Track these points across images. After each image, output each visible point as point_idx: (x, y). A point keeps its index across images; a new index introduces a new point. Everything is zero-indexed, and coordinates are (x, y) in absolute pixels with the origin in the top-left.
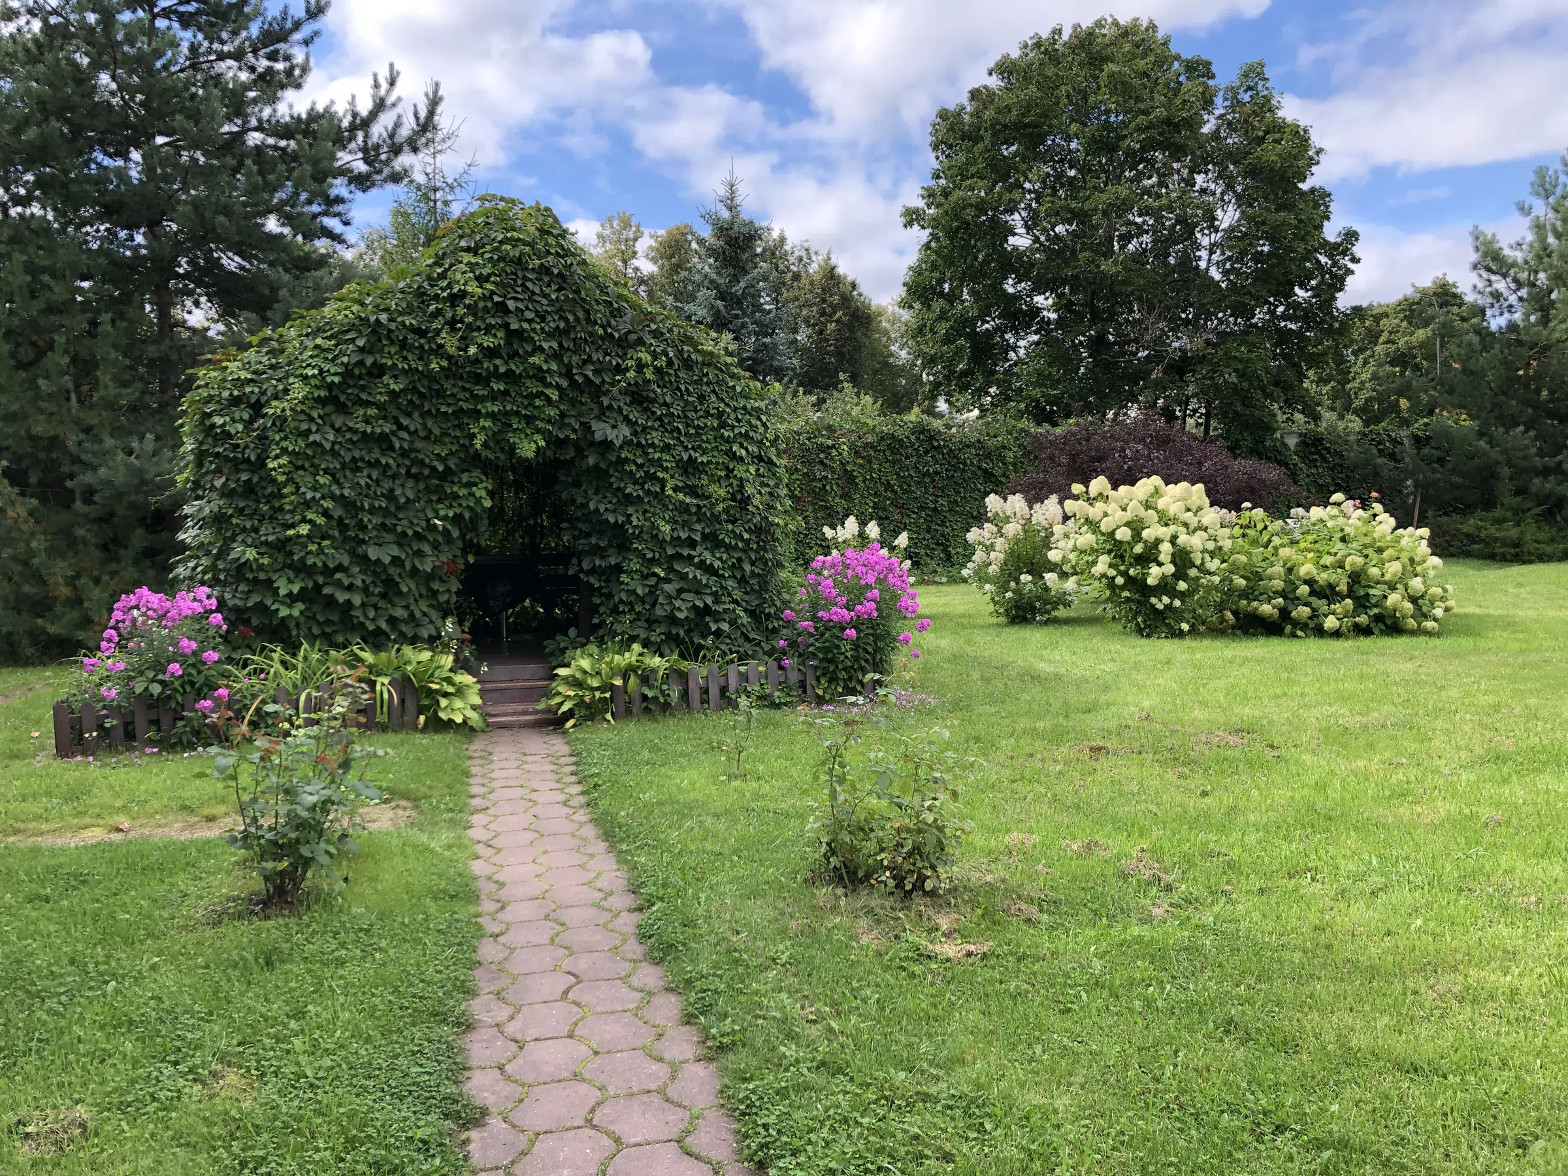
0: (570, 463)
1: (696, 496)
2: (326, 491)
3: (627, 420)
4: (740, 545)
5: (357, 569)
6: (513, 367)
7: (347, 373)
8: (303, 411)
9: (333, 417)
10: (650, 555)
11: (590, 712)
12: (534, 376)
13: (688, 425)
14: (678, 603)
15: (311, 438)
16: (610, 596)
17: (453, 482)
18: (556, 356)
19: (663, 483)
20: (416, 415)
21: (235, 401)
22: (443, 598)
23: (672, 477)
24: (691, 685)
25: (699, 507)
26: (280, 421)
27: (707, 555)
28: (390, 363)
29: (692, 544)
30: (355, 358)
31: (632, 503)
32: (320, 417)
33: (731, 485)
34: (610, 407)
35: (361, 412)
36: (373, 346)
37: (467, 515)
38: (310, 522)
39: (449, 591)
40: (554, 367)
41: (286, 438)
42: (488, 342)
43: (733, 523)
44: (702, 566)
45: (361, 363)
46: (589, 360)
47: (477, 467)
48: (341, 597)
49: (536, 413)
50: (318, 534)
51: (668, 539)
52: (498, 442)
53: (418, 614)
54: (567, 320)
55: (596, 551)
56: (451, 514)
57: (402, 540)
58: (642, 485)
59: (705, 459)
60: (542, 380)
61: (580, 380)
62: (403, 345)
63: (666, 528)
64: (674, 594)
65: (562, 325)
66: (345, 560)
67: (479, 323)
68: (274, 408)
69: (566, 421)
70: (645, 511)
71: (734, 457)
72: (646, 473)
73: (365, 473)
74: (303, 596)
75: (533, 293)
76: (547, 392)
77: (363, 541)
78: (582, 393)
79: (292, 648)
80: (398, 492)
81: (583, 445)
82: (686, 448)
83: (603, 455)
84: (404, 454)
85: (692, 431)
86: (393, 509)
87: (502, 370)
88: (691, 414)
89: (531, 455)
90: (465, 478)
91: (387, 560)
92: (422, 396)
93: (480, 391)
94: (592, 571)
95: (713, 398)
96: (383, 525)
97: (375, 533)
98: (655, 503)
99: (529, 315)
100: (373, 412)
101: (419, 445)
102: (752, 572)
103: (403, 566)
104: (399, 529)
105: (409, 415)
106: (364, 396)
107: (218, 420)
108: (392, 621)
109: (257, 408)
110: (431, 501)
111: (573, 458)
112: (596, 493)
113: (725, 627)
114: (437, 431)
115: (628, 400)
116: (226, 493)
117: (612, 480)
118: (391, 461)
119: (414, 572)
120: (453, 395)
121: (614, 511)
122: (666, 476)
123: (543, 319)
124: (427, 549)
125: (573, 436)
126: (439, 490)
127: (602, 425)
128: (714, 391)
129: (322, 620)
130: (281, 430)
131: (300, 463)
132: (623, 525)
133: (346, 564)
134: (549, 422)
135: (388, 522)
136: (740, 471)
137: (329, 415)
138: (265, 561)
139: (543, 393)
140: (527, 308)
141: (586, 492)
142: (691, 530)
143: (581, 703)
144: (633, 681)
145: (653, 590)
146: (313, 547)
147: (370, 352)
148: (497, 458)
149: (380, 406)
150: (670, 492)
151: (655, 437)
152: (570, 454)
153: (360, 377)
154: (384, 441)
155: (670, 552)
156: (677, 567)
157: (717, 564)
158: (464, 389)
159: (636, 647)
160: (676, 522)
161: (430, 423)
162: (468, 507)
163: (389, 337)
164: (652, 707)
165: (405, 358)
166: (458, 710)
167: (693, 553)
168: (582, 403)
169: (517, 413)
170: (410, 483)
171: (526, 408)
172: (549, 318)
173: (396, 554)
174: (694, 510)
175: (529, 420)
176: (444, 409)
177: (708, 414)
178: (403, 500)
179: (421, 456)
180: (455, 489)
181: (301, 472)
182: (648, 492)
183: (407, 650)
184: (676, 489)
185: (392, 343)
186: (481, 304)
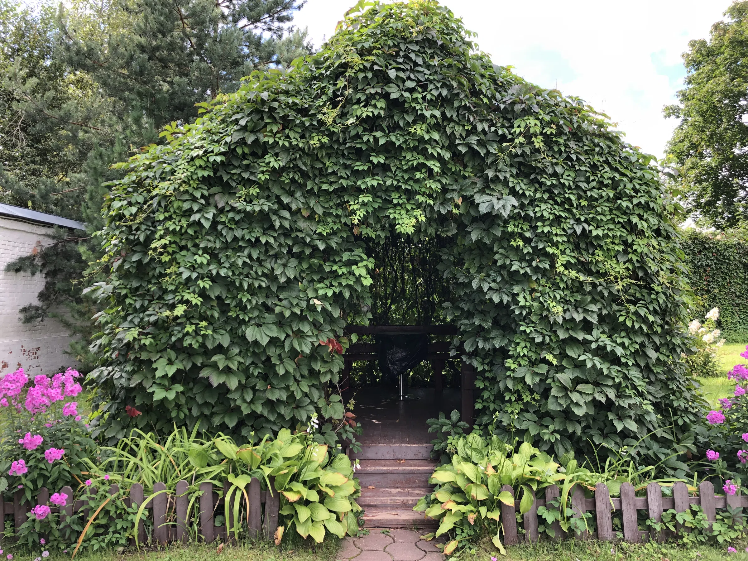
0: (452, 241)
1: (589, 273)
2: (204, 271)
3: (513, 192)
4: (645, 328)
5: (236, 350)
6: (393, 139)
7: (230, 153)
8: (187, 192)
9: (217, 197)
10: (539, 339)
12: (415, 149)
13: (579, 197)
14: (575, 397)
15: (192, 218)
16: (494, 381)
17: (335, 262)
18: (437, 127)
19: (552, 259)
20: (298, 194)
22: (325, 379)
23: (563, 252)
24: (600, 506)
25: (594, 285)
26: (165, 202)
27: (605, 340)
28: (271, 141)
29: (587, 326)
30: (237, 137)
31: (518, 282)
32: (203, 196)
33: (630, 261)
34: (496, 179)
35: (243, 192)
36: (256, 125)
37: (347, 295)
38: (187, 302)
39: (331, 371)
40: (436, 136)
41: (170, 218)
42: (368, 113)
43: (634, 303)
44: (601, 352)
45: (242, 142)
46: (473, 131)
47: (359, 246)
48: (216, 380)
49: (417, 187)
50: (196, 315)
51: (560, 321)
52: (378, 220)
53: (298, 396)
54: (450, 88)
55: (480, 331)
56: (330, 293)
57: (281, 323)
58: (530, 262)
59: (600, 232)
60: (424, 152)
61: (463, 149)
62: (286, 122)
63: (557, 309)
64: (569, 385)
65: (445, 92)
66: (225, 341)
67: (359, 95)
69: (449, 196)
70: (533, 291)
71: (633, 229)
72: (535, 248)
73: (246, 252)
74: (179, 378)
75: (416, 64)
76: (430, 163)
77: (243, 322)
78: (465, 167)
80: (278, 272)
81: (466, 221)
82: (578, 221)
83: (487, 230)
84: (286, 233)
85: (584, 203)
86: (274, 289)
87: (382, 142)
88: (583, 185)
89: (410, 230)
90: (346, 256)
91: (264, 341)
92: (305, 175)
93: (361, 167)
94: (474, 354)
95: (607, 169)
96: (264, 304)
97: (256, 313)
98: (543, 281)
99: (410, 84)
100: (254, 191)
101: (302, 224)
102: (658, 359)
103: (283, 347)
104: (277, 310)
105: (291, 194)
106: (246, 175)
108: (271, 404)
110: (312, 281)
111: (455, 236)
112: (479, 272)
113: (633, 426)
114: (319, 211)
115: (514, 171)
116: (123, 274)
117: (497, 257)
118: (271, 240)
119: (294, 354)
120: (334, 173)
121: (498, 291)
122: (557, 252)
123: (424, 87)
124: (306, 328)
125: (456, 211)
126: (320, 269)
127: (486, 198)
128: (606, 162)
129: (200, 402)
130: (166, 211)
131: (183, 243)
132: (508, 305)
133: (225, 345)
134: (430, 196)
135: (269, 303)
136: (640, 245)
137: (213, 195)
138: (147, 341)
139: (424, 165)
140: (409, 78)
141: (468, 271)
142: (586, 311)
143: (463, 521)
144: (527, 499)
145: (544, 379)
146: (190, 329)
147: (253, 131)
148: (379, 236)
149: (263, 186)
150: (562, 269)
151: (545, 209)
152: (452, 231)
153: (244, 156)
155: (562, 335)
156: (570, 353)
157: (619, 351)
158: (346, 167)
159: (527, 447)
160: (567, 302)
161: (312, 203)
162: (348, 286)
163: (271, 116)
164: (552, 534)
165: (288, 137)
166: (320, 523)
167: (589, 337)
168: (465, 177)
169: (398, 188)
170: (293, 262)
171: (406, 183)
172: (431, 86)
173: (275, 335)
174: (588, 288)
175: (410, 194)
176: (325, 187)
177: (601, 185)
178: (283, 280)
179: (300, 235)
180: (335, 268)
181: (184, 253)
182: (536, 270)
184: (567, 266)
185: (275, 121)
186: (361, 75)
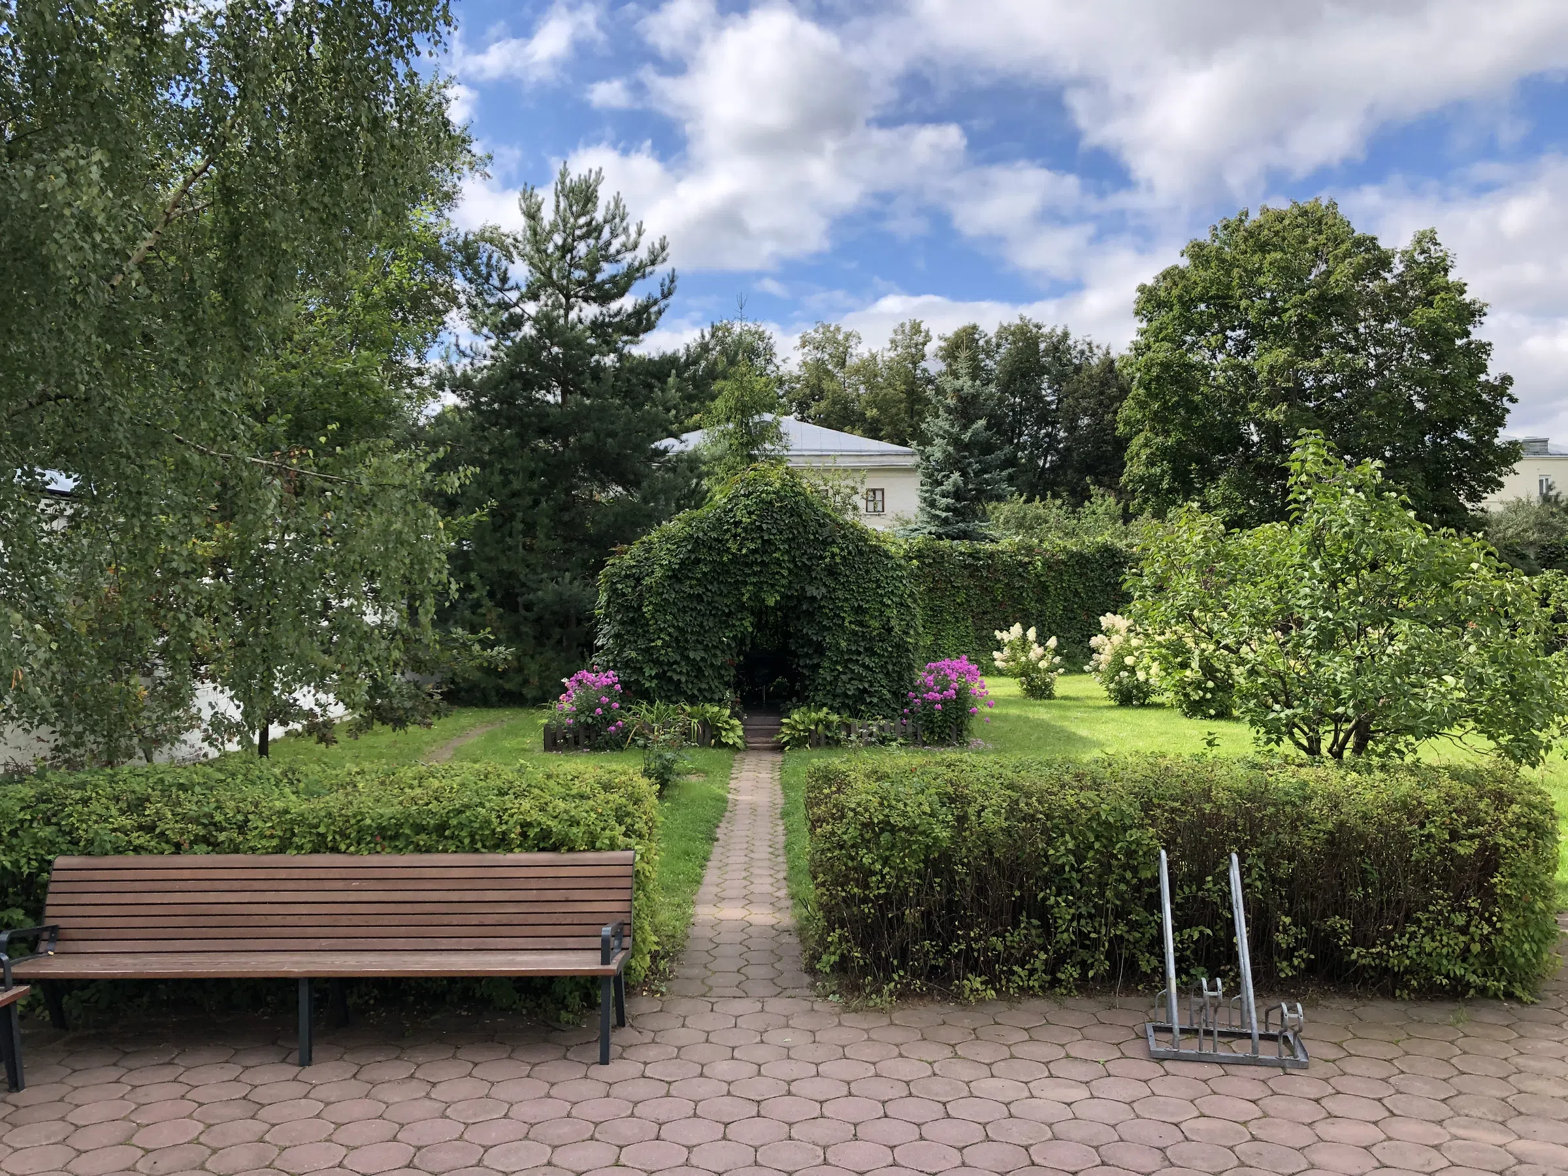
0: (794, 608)
1: (862, 626)
2: (670, 623)
3: (825, 585)
4: (886, 654)
5: (684, 663)
6: (765, 559)
7: (682, 563)
8: (660, 583)
9: (675, 586)
10: (835, 659)
11: (798, 743)
12: (775, 563)
13: (859, 587)
14: (849, 686)
15: (664, 596)
16: (813, 681)
17: (733, 618)
18: (787, 552)
19: (843, 619)
20: (715, 584)
21: (627, 576)
22: (726, 679)
23: (849, 616)
25: (863, 633)
26: (650, 588)
27: (866, 659)
28: (703, 557)
29: (859, 653)
30: (686, 555)
31: (827, 630)
32: (668, 585)
33: (882, 620)
34: (816, 578)
35: (688, 583)
36: (695, 549)
37: (740, 635)
38: (662, 639)
39: (729, 675)
40: (786, 558)
41: (652, 596)
42: (752, 546)
43: (883, 642)
44: (863, 665)
45: (689, 558)
46: (805, 553)
47: (745, 610)
48: (676, 677)
49: (776, 582)
50: (666, 645)
51: (846, 650)
52: (756, 598)
53: (713, 687)
54: (794, 533)
55: (807, 655)
56: (731, 635)
57: (706, 649)
58: (832, 620)
59: (868, 606)
60: (780, 565)
61: (800, 564)
62: (710, 548)
63: (843, 644)
64: (847, 681)
65: (791, 536)
66: (678, 658)
67: (748, 536)
68: (647, 581)
69: (792, 586)
70: (833, 635)
71: (884, 604)
72: (835, 613)
73: (689, 614)
74: (657, 676)
75: (777, 519)
76: (782, 571)
77: (687, 649)
78: (801, 571)
79: (651, 703)
80: (705, 623)
81: (801, 598)
82: (857, 600)
83: (811, 604)
84: (709, 603)
85: (861, 590)
86: (702, 632)
87: (759, 560)
88: (861, 581)
89: (773, 603)
90: (739, 616)
91: (698, 659)
92: (719, 574)
93: (747, 571)
94: (805, 666)
96: (697, 640)
97: (693, 645)
98: (839, 630)
99: (774, 531)
100: (694, 582)
101: (716, 599)
102: (894, 670)
103: (706, 662)
104: (705, 643)
105: (712, 584)
106: (690, 575)
107: (619, 586)
108: (700, 690)
109: (638, 580)
110: (721, 628)
111: (796, 606)
112: (807, 624)
113: (875, 700)
114: (726, 592)
115: (826, 574)
116: (622, 623)
117: (816, 617)
118: (702, 608)
119: (712, 665)
120: (734, 573)
121: (816, 634)
122: (845, 615)
123: (781, 533)
124: (718, 653)
125: (795, 594)
126: (726, 622)
127: (811, 587)
129: (666, 689)
130: (649, 592)
131: (658, 609)
132: (821, 642)
133: (679, 660)
134: (783, 587)
135: (700, 639)
136: (888, 612)
137: (673, 584)
138: (640, 658)
139: (780, 572)
140: (773, 528)
141: (802, 623)
142: (858, 645)
143: (793, 738)
144: (820, 727)
145: (836, 678)
146: (663, 652)
147: (693, 552)
148: (755, 606)
149: (698, 580)
150: (847, 624)
151: (840, 594)
152: (794, 603)
153: (688, 565)
154: (699, 598)
155: (846, 657)
156: (849, 666)
157: (873, 665)
158: (740, 570)
159: (825, 709)
160: (850, 641)
161: (722, 588)
162: (740, 631)
163: (703, 544)
164: (830, 742)
165: (711, 555)
166: (731, 738)
167: (859, 658)
168: (800, 576)
169: (766, 582)
170: (711, 619)
171: (771, 580)
172: (785, 532)
173: (703, 655)
174: (860, 634)
175: (773, 586)
176: (729, 580)
177: (870, 581)
178: (707, 628)
179: (717, 605)
180: (734, 622)
181: (659, 614)
182: (835, 624)
183: (707, 706)
184: (851, 623)
185: (705, 547)
186: (750, 527)
